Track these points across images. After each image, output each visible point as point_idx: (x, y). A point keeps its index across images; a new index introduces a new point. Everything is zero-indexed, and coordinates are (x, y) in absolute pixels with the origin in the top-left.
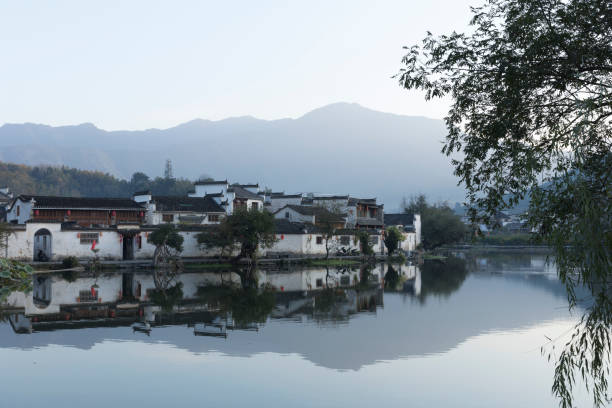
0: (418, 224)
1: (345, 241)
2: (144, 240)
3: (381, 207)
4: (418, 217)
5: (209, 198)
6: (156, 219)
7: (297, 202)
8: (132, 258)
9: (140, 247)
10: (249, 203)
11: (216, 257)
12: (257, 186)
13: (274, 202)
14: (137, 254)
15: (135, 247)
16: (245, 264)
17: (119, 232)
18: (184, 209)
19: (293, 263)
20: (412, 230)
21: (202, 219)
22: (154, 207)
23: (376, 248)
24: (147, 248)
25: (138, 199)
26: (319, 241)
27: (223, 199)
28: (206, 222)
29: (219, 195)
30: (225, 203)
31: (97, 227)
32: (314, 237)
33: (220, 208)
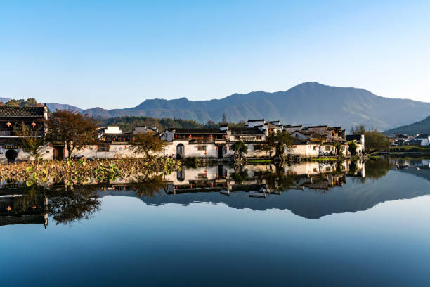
0: (363, 140)
1: (328, 148)
2: (228, 148)
3: (344, 131)
4: (363, 136)
5: (256, 128)
6: (232, 138)
7: (300, 129)
8: (222, 157)
9: (226, 152)
10: (275, 130)
11: (263, 157)
12: (278, 122)
13: (287, 129)
14: (224, 155)
15: (224, 152)
16: (279, 160)
17: (216, 145)
18: (244, 134)
19: (302, 160)
20: (360, 143)
21: (253, 138)
22: (230, 133)
23: (344, 152)
24: (230, 152)
25: (222, 129)
26: (315, 148)
27: (263, 128)
28: (255, 139)
29: (261, 126)
30: (264, 130)
31: (205, 142)
32: (312, 146)
33: (262, 132)
